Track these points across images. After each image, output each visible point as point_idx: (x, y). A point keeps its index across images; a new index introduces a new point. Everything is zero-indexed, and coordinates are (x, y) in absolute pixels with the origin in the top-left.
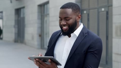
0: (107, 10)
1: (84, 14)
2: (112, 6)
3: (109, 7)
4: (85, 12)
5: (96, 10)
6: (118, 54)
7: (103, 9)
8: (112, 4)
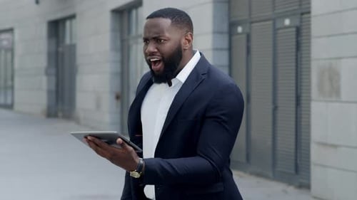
0: (297, 23)
1: (239, 34)
2: (309, 12)
3: (302, 14)
4: (240, 29)
5: (271, 22)
6: (325, 145)
7: (287, 22)
8: (310, 8)
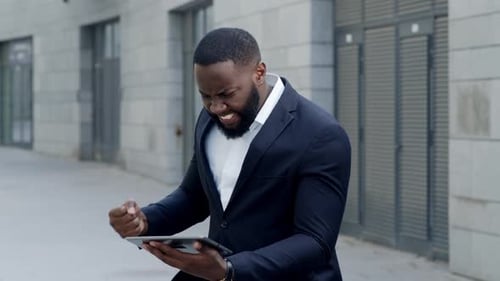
0: (429, 30)
2: (446, 15)
3: (436, 17)
4: (349, 38)
5: (392, 29)
6: (467, 199)
7: (415, 28)
